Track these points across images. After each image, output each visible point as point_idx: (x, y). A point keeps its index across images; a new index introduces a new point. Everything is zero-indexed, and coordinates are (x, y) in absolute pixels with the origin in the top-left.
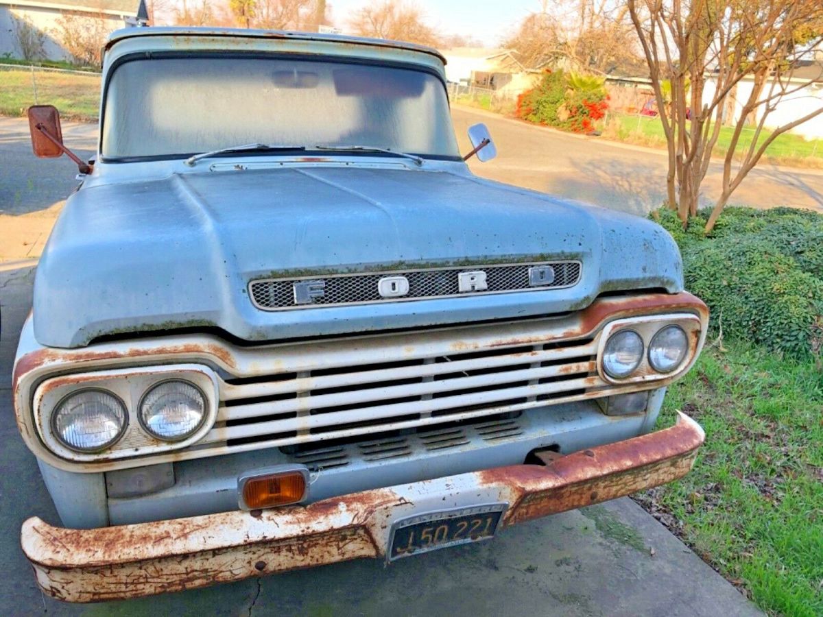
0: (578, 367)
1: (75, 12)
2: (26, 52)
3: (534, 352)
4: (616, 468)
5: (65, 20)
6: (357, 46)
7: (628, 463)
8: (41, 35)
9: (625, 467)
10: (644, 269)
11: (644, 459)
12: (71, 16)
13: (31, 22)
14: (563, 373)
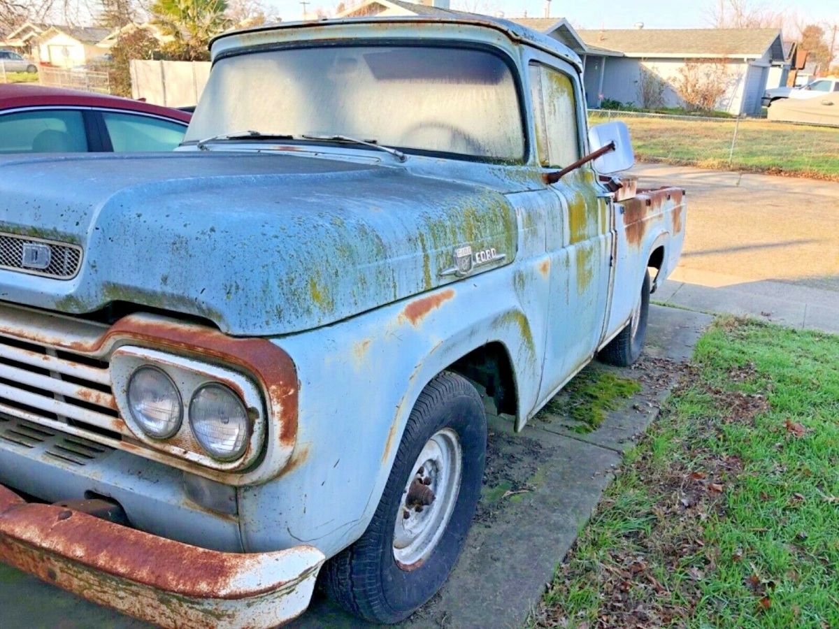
0: (98, 397)
1: (697, 60)
2: (646, 100)
3: (47, 356)
4: (60, 548)
5: (686, 69)
6: (390, 24)
7: (79, 552)
8: (662, 84)
9: (70, 554)
10: (165, 280)
11: (102, 560)
12: (693, 64)
13: (657, 73)
14: (81, 398)
